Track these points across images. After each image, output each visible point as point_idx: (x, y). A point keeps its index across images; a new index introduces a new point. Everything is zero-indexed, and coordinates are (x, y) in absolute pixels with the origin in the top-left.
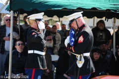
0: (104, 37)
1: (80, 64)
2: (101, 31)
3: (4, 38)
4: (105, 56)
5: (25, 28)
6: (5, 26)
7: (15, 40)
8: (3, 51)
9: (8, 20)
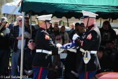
1: (86, 61)
3: (17, 38)
4: (110, 54)
8: (16, 50)
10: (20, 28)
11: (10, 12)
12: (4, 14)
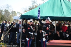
0: (52, 27)
2: (51, 25)
3: (19, 28)
4: (52, 33)
5: (26, 24)
6: (19, 24)
7: (22, 29)
9: (20, 22)
10: (20, 25)
11: (17, 19)
12: (14, 20)
